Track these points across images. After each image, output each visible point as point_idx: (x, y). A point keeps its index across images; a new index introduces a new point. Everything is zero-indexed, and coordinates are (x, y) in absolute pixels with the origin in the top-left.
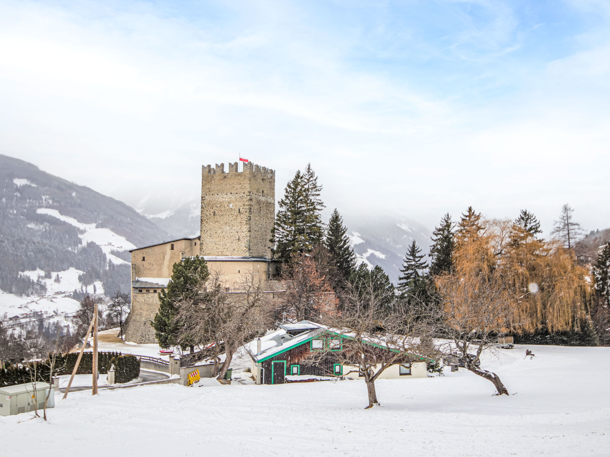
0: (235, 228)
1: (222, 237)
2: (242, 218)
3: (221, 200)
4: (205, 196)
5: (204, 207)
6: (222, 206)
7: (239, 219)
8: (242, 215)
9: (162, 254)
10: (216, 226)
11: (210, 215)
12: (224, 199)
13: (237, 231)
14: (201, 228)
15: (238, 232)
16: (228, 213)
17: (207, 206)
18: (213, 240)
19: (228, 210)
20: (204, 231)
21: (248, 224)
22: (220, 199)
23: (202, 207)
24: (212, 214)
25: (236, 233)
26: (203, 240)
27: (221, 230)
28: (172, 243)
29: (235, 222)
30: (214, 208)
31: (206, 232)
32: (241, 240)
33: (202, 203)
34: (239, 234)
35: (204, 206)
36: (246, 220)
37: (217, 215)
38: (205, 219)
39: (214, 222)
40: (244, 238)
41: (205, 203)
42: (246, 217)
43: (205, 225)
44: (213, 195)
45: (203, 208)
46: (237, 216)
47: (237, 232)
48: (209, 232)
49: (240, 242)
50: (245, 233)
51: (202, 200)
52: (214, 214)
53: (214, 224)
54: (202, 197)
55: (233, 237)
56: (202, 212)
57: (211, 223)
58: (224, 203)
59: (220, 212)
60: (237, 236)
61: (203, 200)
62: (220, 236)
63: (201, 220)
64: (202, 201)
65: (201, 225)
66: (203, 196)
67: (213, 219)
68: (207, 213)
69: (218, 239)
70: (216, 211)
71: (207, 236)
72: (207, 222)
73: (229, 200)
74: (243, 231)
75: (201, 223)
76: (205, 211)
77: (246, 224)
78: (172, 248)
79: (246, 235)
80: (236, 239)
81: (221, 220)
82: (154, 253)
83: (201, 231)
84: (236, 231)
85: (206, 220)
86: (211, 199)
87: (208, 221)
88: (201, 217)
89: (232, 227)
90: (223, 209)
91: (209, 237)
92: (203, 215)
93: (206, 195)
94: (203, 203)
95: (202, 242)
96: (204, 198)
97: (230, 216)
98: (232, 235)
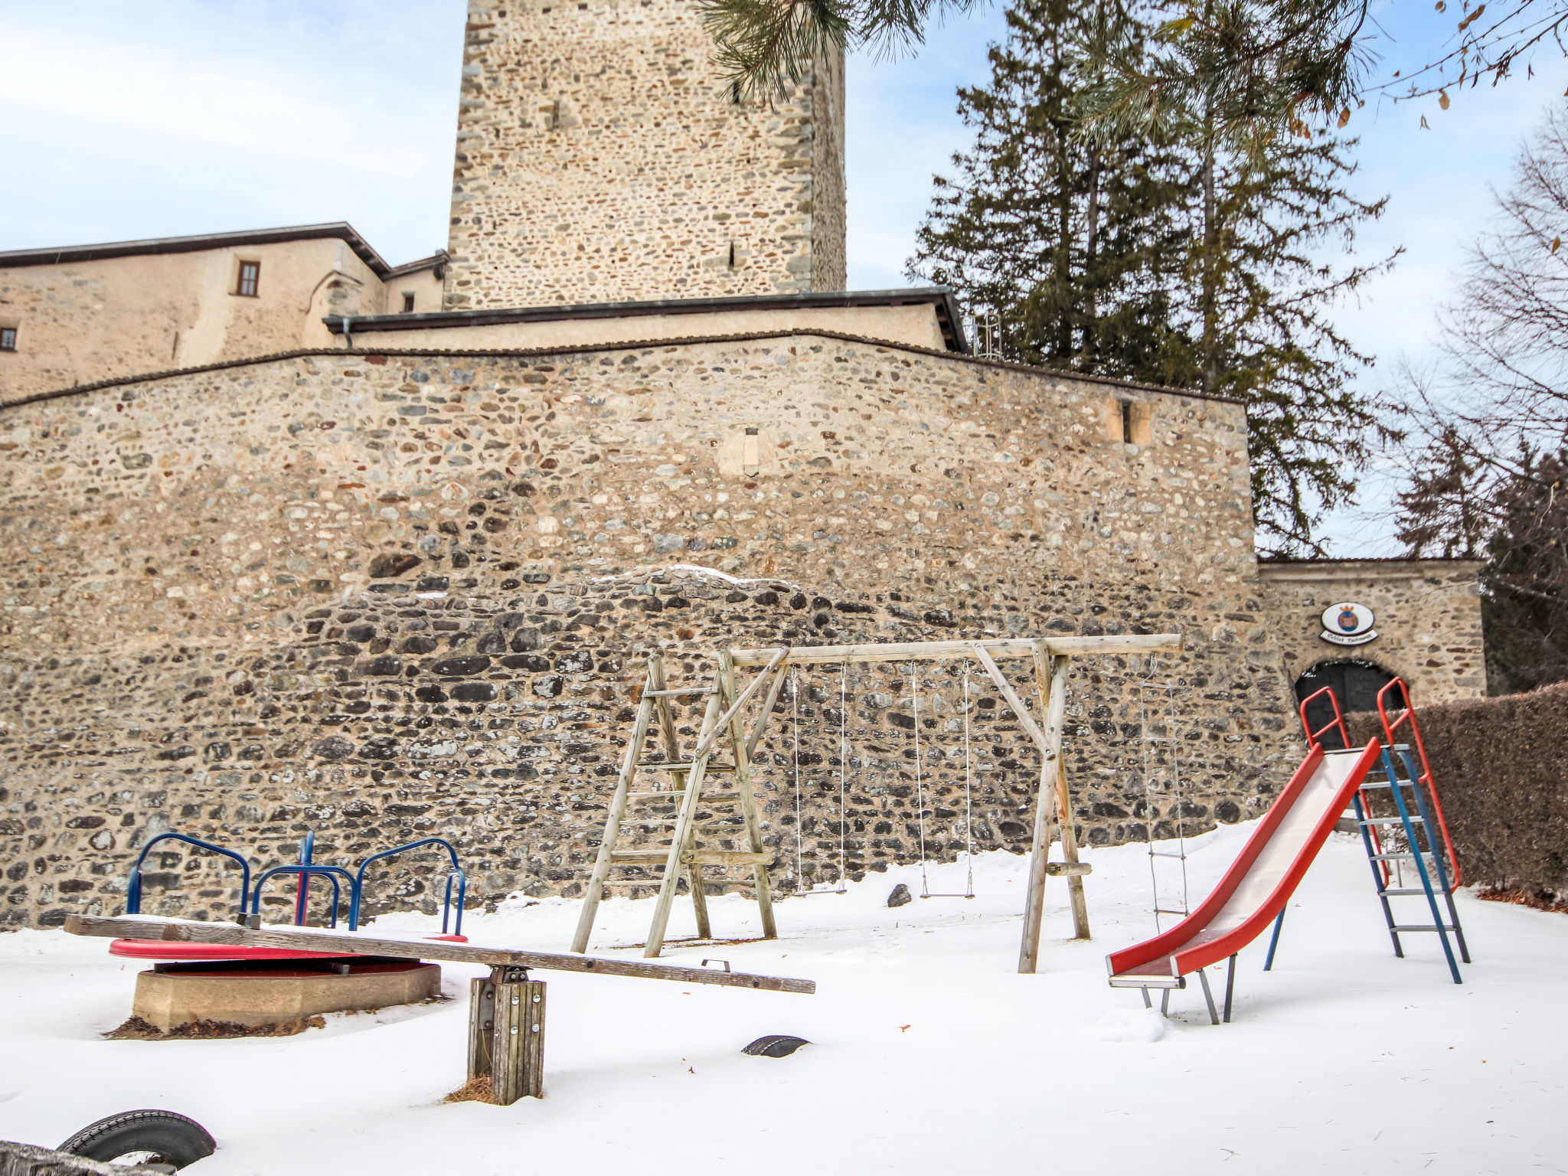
0: (705, 196)
1: (605, 251)
2: (755, 135)
3: (604, 35)
4: (496, 19)
5: (485, 85)
6: (610, 73)
7: (735, 140)
8: (755, 118)
9: (164, 321)
10: (566, 193)
11: (525, 125)
12: (625, 33)
13: (722, 210)
14: (455, 205)
15: (728, 217)
16: (655, 110)
17: (503, 76)
18: (538, 275)
19: (659, 92)
20: (478, 221)
21: (800, 164)
22: (598, 30)
23: (469, 84)
24: (540, 120)
25: (715, 225)
26: (466, 276)
27: (605, 209)
28: (249, 252)
29: (703, 156)
30: (555, 87)
31: (488, 227)
32: (750, 262)
33: (468, 59)
34: (735, 227)
35: (481, 79)
36: (782, 141)
37: (573, 123)
38: (486, 150)
39: (549, 165)
40: (770, 249)
41: (493, 61)
42: (782, 127)
43: (482, 189)
44: (546, 11)
45: (479, 88)
46: (721, 123)
47: (722, 218)
48: (512, 227)
49: (741, 277)
50: (781, 220)
51: (468, 44)
52: (556, 116)
53: (553, 179)
54: (471, 28)
55: (693, 248)
56: (464, 110)
57: (526, 175)
58: (632, 53)
59: (596, 103)
60: (719, 240)
61: (480, 43)
62: (590, 249)
63: (461, 158)
64: (472, 50)
65: (457, 189)
66: (475, 20)
67: (544, 147)
68: (502, 114)
69: (574, 266)
70: (566, 100)
71: (494, 252)
72: (497, 167)
73: (663, 33)
74: (763, 209)
75: (458, 173)
76: (490, 104)
77: (788, 166)
78: (246, 283)
79: (790, 232)
80: (709, 263)
81: (601, 155)
82: (98, 306)
83: (455, 221)
84: (711, 212)
85: (497, 160)
86: (535, 37)
87: (512, 161)
88: (461, 140)
89: (680, 188)
90: (619, 87)
91: (510, 258)
92: (477, 129)
93: (502, 14)
94: (475, 63)
95: (458, 291)
96: (484, 34)
97: (672, 125)
98: (678, 234)
